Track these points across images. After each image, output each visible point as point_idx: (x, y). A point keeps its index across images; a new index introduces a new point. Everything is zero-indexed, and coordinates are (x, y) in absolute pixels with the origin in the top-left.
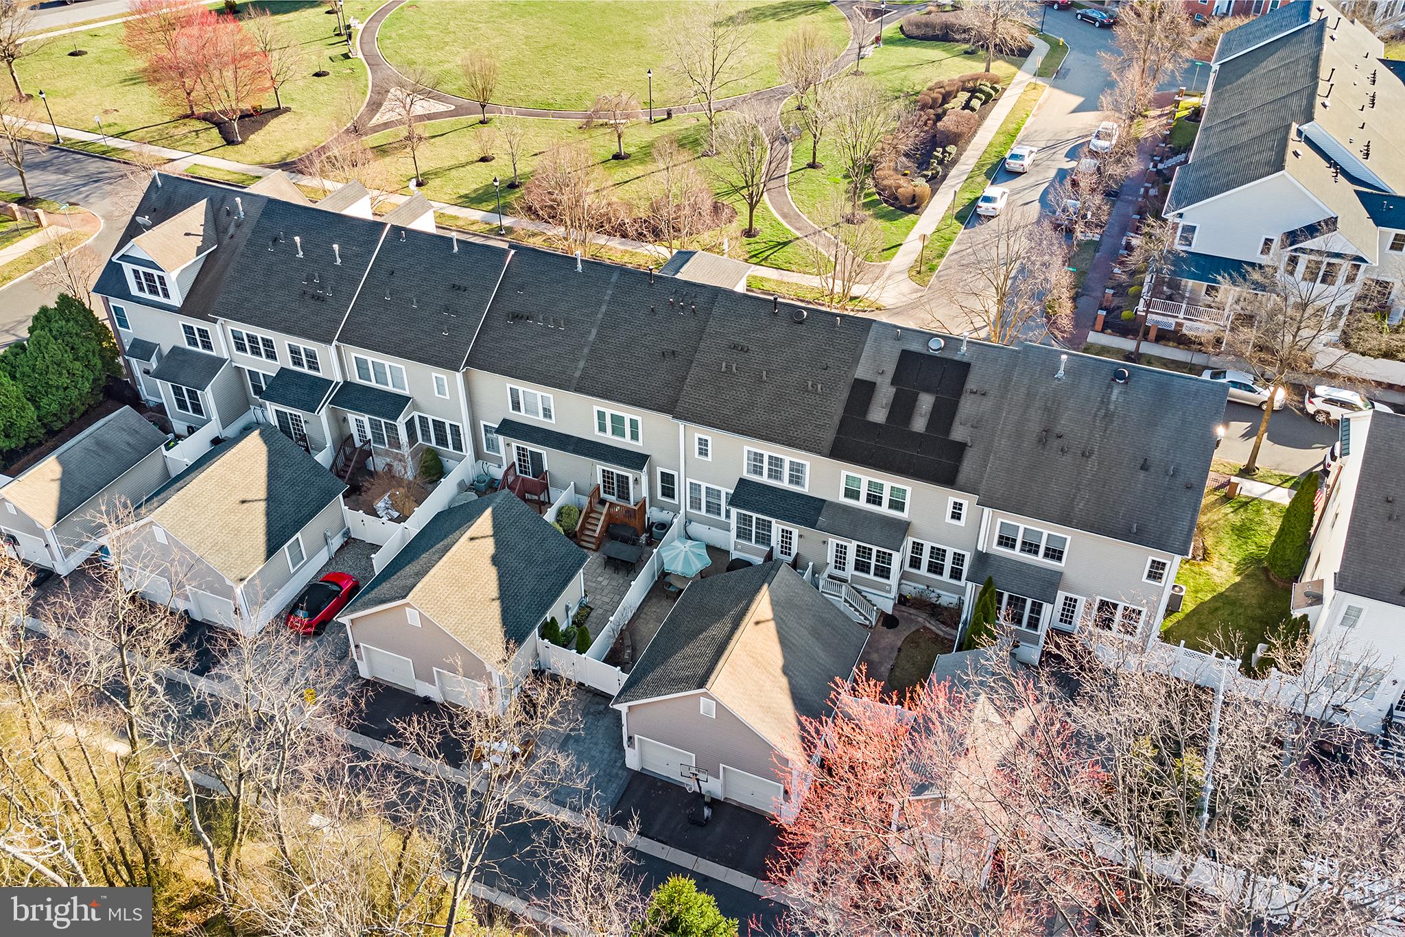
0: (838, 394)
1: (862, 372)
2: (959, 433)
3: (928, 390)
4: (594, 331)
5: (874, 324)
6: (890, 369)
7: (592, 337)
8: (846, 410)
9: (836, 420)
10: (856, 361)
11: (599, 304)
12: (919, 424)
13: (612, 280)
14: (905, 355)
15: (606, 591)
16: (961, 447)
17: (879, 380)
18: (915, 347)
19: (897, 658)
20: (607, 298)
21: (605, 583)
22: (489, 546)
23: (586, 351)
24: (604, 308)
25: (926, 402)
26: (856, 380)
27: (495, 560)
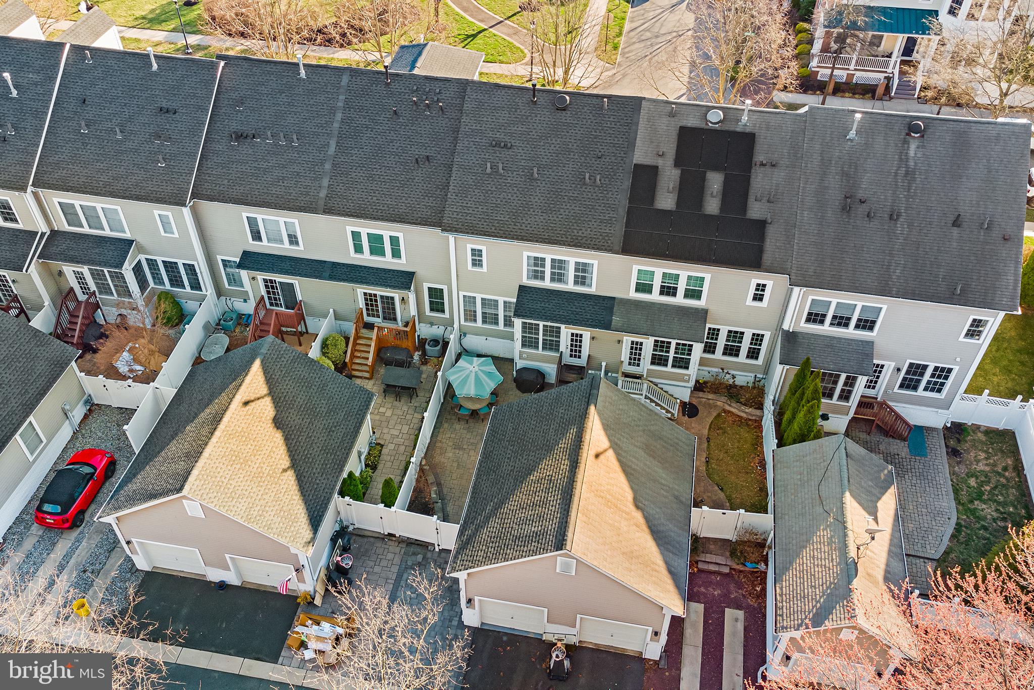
0: (619, 183)
1: (641, 155)
2: (756, 211)
3: (716, 168)
4: (333, 144)
5: (644, 102)
6: (670, 149)
7: (332, 149)
8: (631, 200)
9: (622, 212)
10: (632, 145)
11: (333, 111)
12: (712, 206)
13: (342, 84)
14: (684, 132)
15: (392, 423)
16: (761, 225)
17: (660, 162)
18: (692, 121)
19: (708, 447)
20: (340, 104)
21: (389, 413)
22: (266, 408)
23: (328, 166)
24: (339, 116)
25: (715, 181)
26: (637, 166)
27: (278, 423)
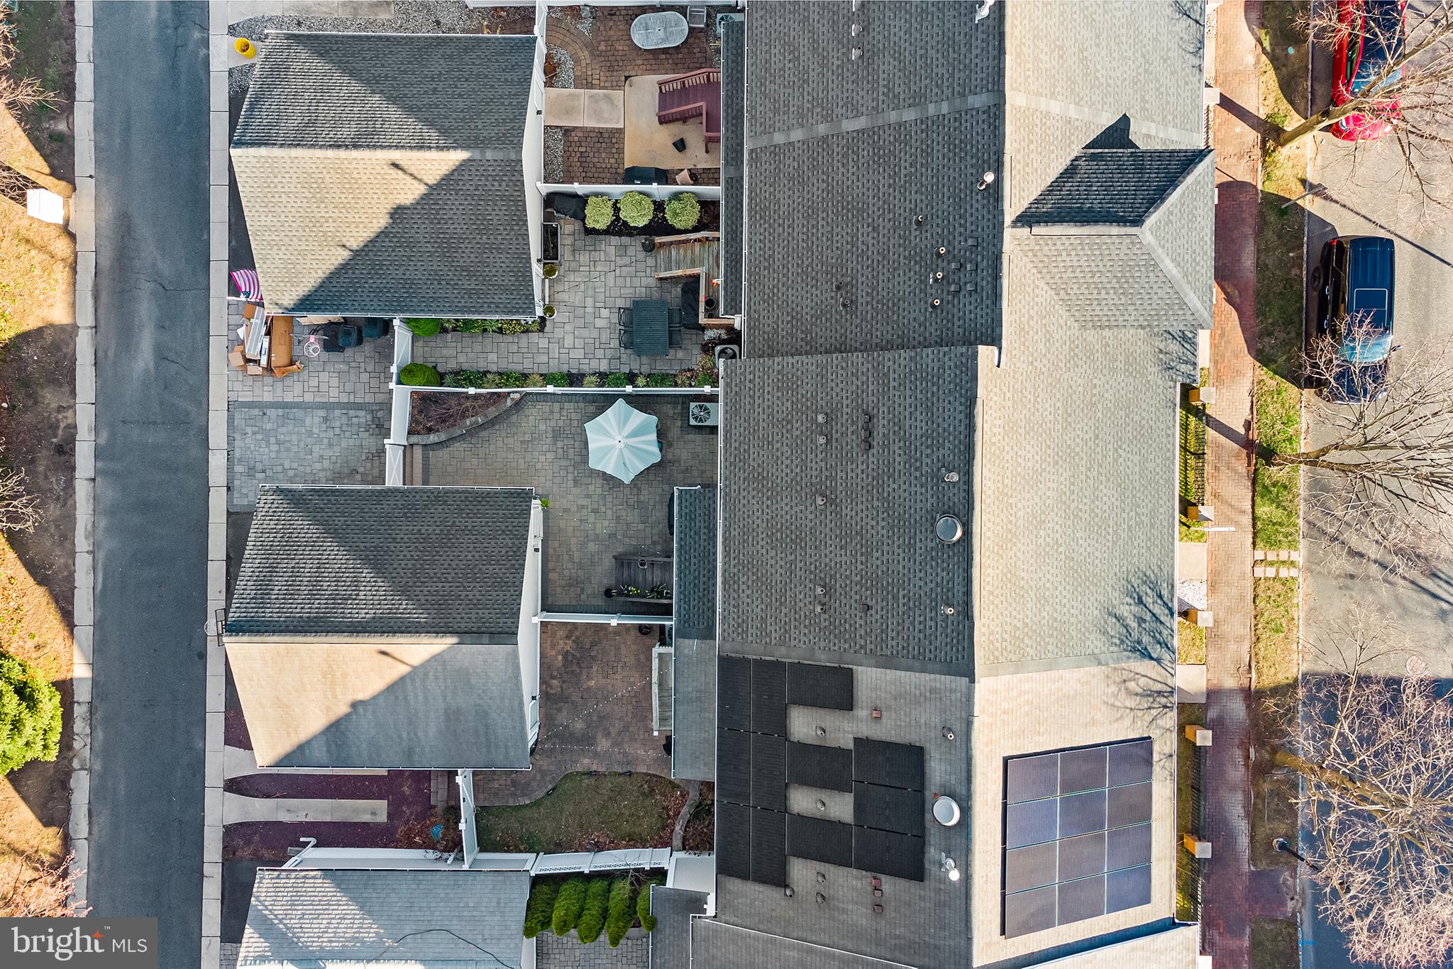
0: (823, 644)
1: (869, 679)
2: (802, 872)
3: (858, 808)
4: (861, 123)
5: (965, 680)
6: (888, 730)
7: (850, 125)
8: (798, 667)
9: (781, 654)
10: (888, 662)
11: (918, 100)
12: (803, 801)
13: (971, 99)
14: (913, 756)
15: (585, 333)
16: (780, 880)
17: (862, 712)
18: (937, 770)
19: (615, 774)
20: (932, 109)
21: (600, 323)
22: (410, 193)
23: (822, 129)
24: (910, 115)
25: (840, 807)
26: (848, 675)
27: (398, 213)
